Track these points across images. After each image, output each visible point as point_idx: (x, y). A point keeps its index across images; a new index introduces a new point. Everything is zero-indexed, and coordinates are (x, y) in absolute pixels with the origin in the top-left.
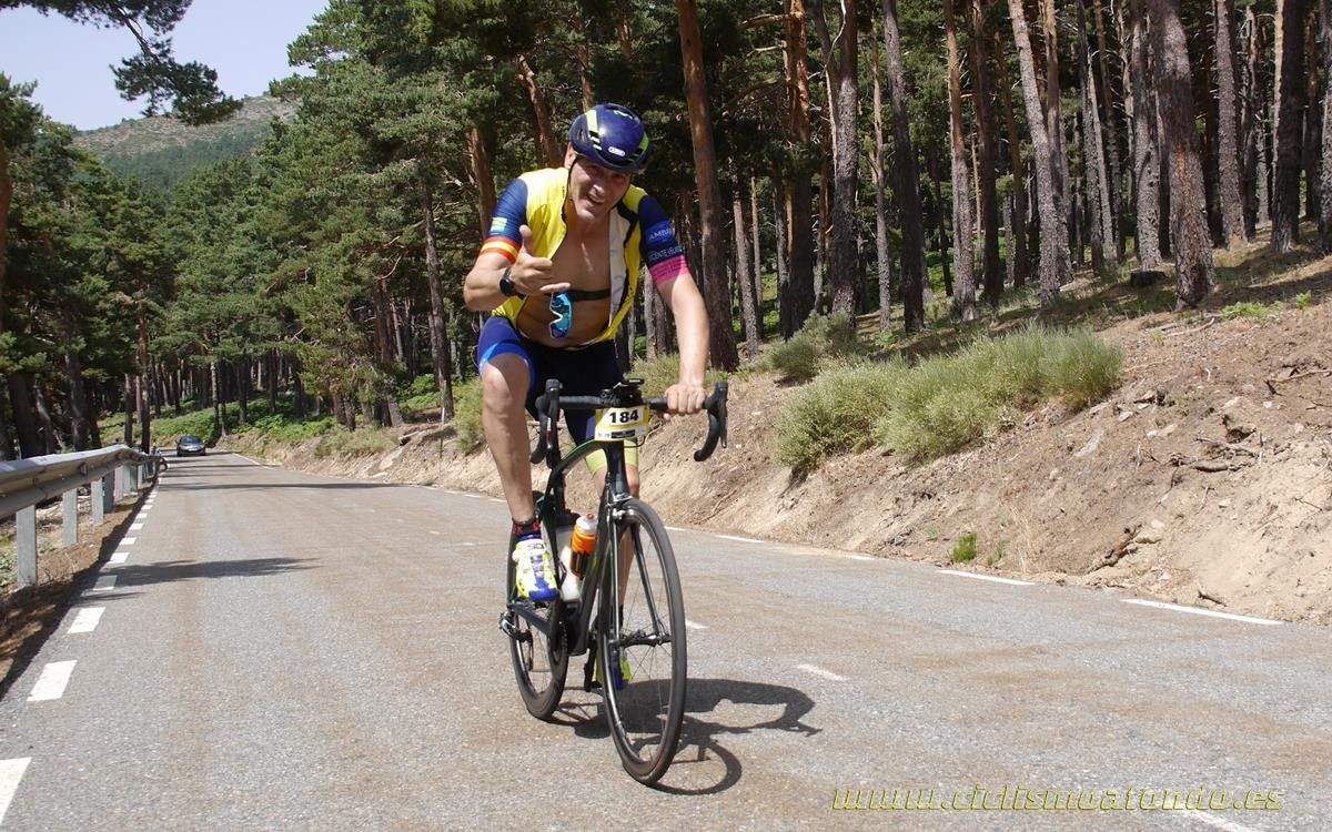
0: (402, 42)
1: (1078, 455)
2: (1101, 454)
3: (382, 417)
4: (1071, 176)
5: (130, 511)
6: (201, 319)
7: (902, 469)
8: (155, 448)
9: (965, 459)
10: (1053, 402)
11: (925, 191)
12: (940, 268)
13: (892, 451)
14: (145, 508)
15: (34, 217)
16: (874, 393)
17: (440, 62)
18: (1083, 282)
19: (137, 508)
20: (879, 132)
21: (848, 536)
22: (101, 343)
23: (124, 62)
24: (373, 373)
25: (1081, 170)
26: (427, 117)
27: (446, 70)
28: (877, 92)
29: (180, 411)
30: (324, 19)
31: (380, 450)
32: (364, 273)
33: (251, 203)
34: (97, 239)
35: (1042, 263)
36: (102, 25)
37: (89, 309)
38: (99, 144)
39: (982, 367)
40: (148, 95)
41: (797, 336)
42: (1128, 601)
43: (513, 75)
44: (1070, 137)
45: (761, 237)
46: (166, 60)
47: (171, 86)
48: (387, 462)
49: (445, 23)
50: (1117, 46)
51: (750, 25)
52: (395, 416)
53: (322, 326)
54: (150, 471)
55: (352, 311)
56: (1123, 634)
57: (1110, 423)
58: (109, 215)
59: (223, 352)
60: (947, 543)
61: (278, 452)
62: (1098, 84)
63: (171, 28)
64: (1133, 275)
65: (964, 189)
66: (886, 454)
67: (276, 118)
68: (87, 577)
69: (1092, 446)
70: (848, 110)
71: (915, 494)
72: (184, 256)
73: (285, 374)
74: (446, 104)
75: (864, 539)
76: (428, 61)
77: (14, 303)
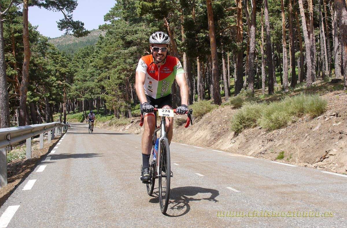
0: (134, 15)
1: (313, 130)
2: (320, 130)
3: (127, 115)
4: (317, 52)
5: (58, 139)
6: (81, 88)
7: (265, 133)
8: (67, 122)
9: (282, 131)
10: (307, 115)
11: (276, 56)
12: (280, 77)
13: (262, 128)
14: (62, 138)
15: (37, 61)
16: (257, 112)
17: (143, 20)
18: (319, 81)
19: (60, 138)
20: (262, 40)
21: (249, 151)
22: (54, 94)
23: (60, 20)
24: (124, 104)
25: (319, 50)
26: (140, 35)
27: (145, 22)
28: (262, 29)
29: (74, 113)
30: (114, 9)
31: (126, 124)
32: (123, 76)
33: (94, 58)
34: (54, 67)
35: (307, 76)
36: (54, 11)
37: (51, 86)
38: (56, 42)
39: (287, 105)
40: (66, 29)
41: (238, 95)
42: (323, 172)
43: (163, 24)
44: (316, 41)
45: (230, 68)
46: (71, 20)
47: (72, 27)
48: (127, 127)
49: (144, 10)
50: (330, 15)
51: (227, 10)
52: (130, 115)
53: (111, 90)
54: (66, 128)
55: (120, 87)
56: (319, 181)
57: (323, 121)
58: (57, 61)
59: (86, 97)
60: (276, 154)
61: (99, 124)
62: (325, 26)
63: (72, 12)
64: (332, 80)
65: (286, 55)
66: (260, 129)
67: (101, 35)
68: (44, 157)
69: (317, 128)
70: (253, 33)
71: (268, 140)
72: (76, 72)
73: (102, 103)
74: (145, 31)
75: (253, 152)
76: (141, 20)
77: (32, 83)
